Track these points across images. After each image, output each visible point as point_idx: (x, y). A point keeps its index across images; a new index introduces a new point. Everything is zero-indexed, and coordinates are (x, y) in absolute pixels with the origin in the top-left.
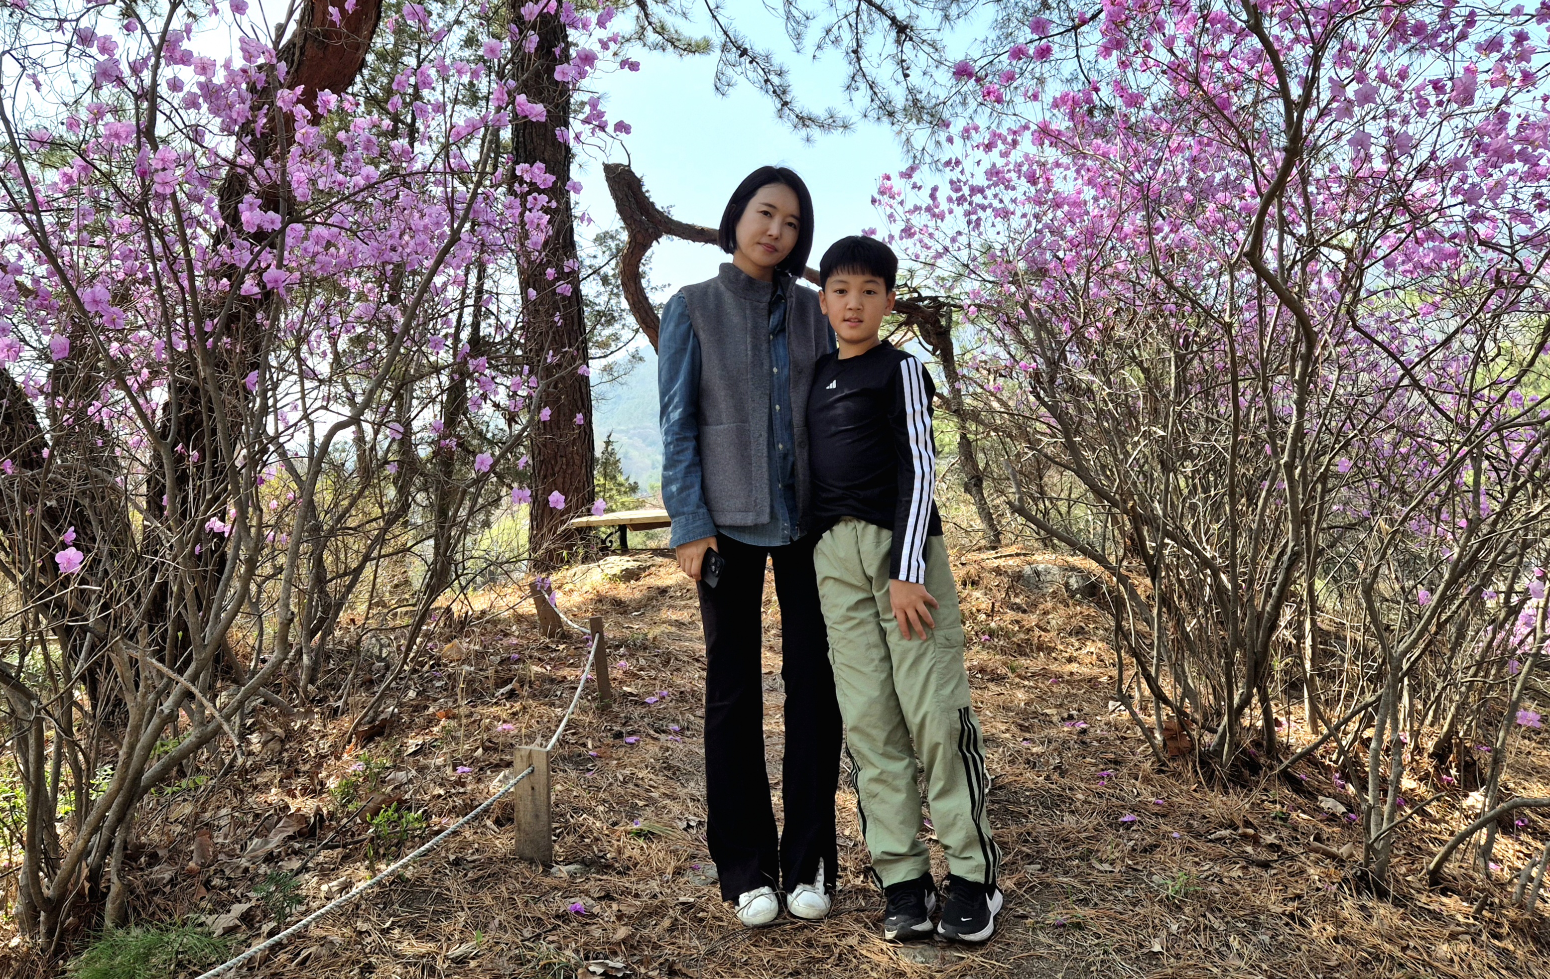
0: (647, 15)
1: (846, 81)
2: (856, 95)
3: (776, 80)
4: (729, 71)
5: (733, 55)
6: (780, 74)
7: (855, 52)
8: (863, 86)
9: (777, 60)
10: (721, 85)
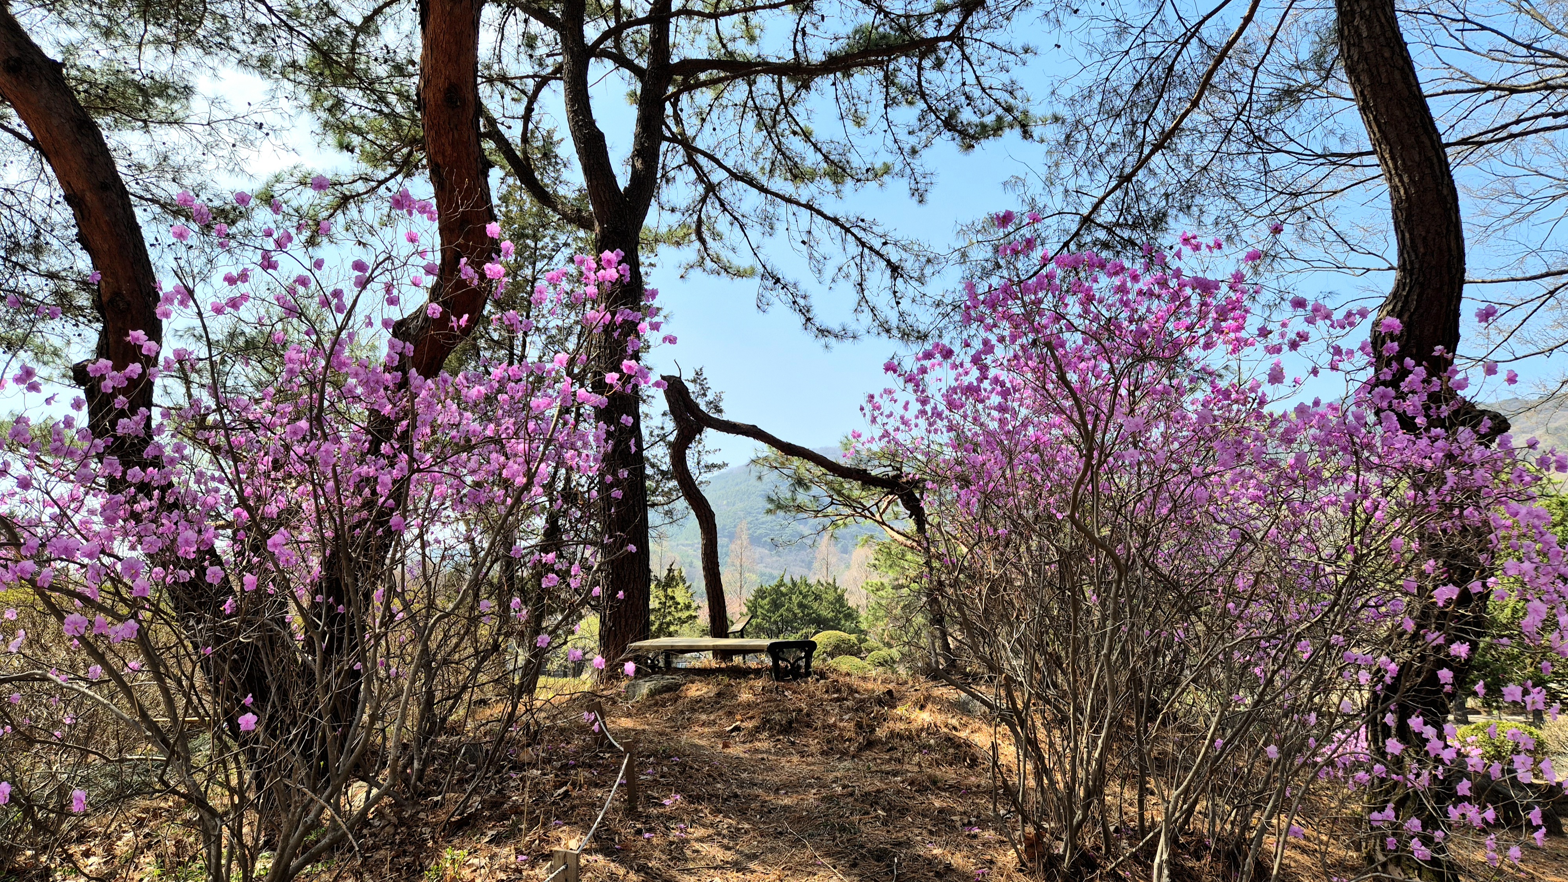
0: (706, 249)
1: (855, 306)
2: (862, 316)
3: (802, 302)
4: (767, 294)
5: (770, 283)
6: (805, 297)
7: (860, 285)
8: (867, 310)
9: (803, 287)
10: (761, 305)
